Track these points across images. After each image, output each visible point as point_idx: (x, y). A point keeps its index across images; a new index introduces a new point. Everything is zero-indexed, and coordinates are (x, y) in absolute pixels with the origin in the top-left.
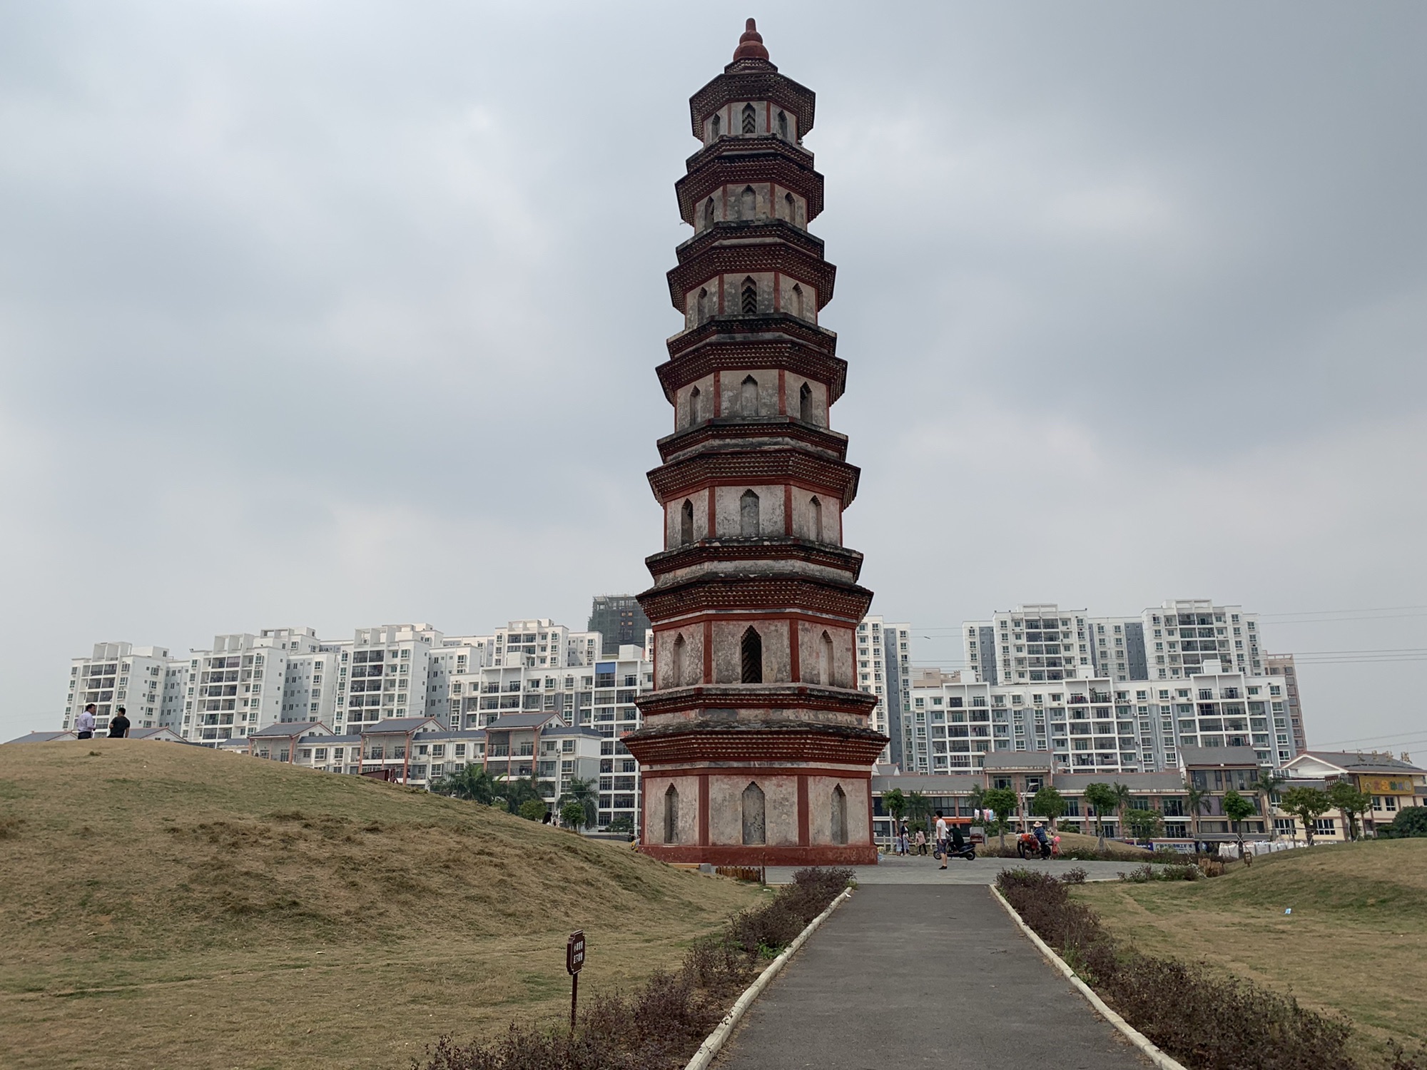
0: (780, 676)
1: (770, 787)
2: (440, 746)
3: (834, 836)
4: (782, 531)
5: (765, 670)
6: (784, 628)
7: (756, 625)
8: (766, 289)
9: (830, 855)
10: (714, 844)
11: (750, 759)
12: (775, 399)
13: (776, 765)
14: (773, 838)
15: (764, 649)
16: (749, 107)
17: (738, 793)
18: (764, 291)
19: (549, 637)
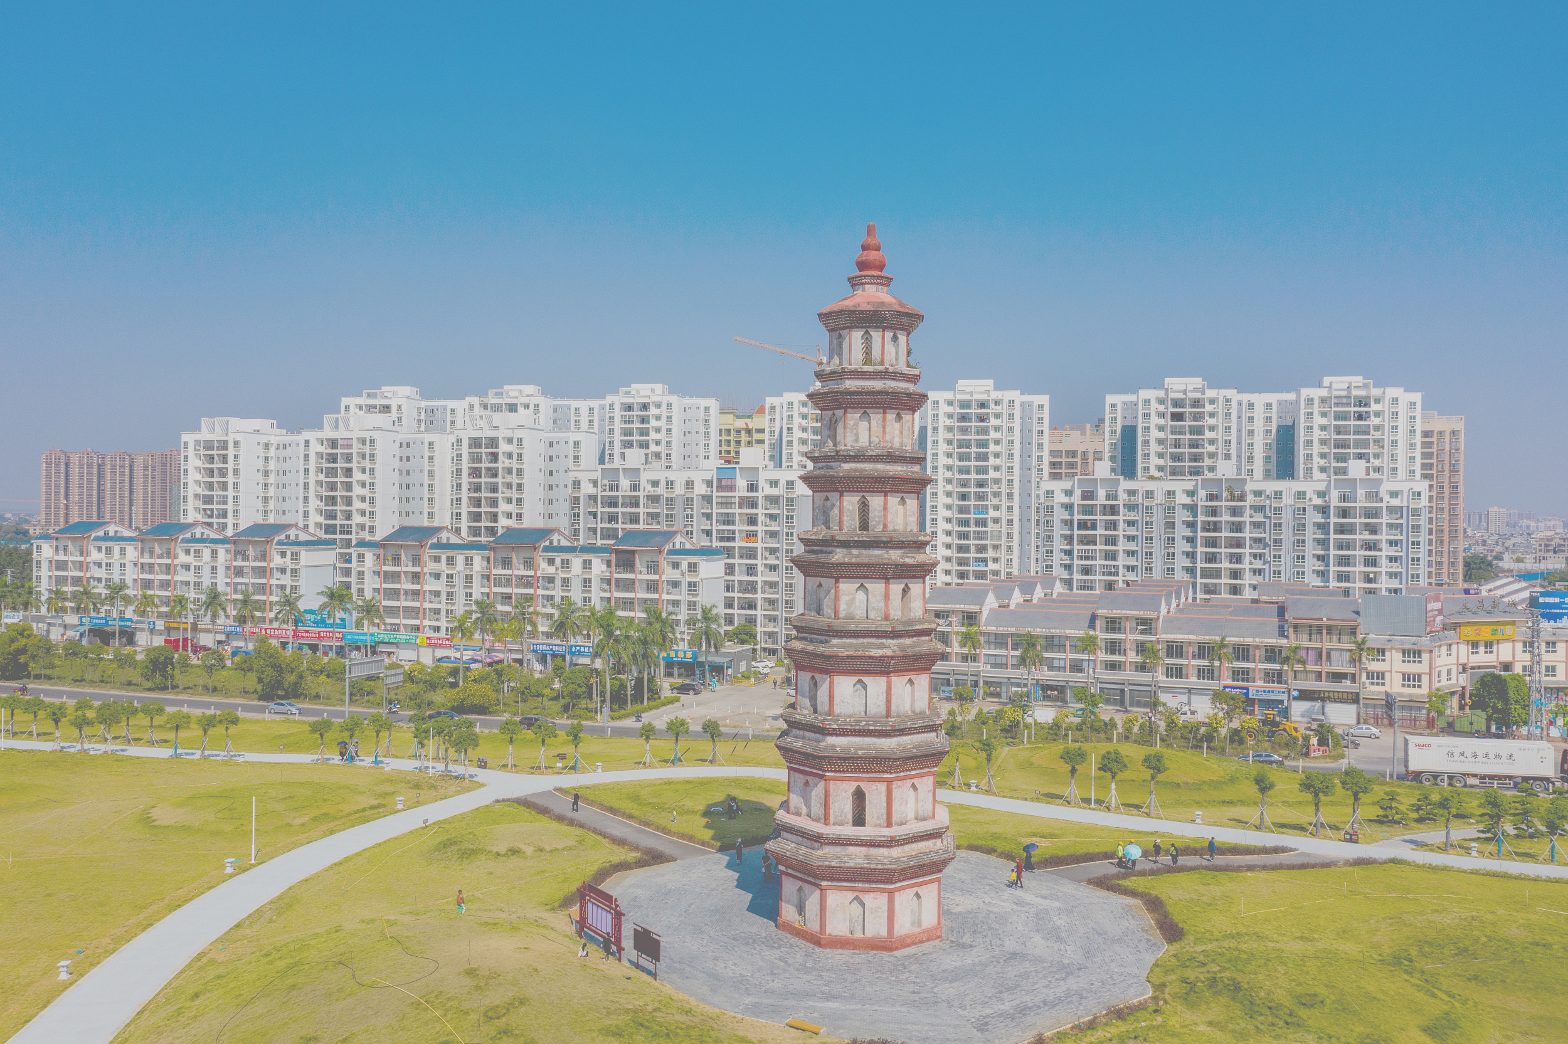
0: (878, 822)
1: (868, 898)
2: (568, 560)
3: (913, 924)
4: (884, 713)
5: (868, 818)
6: (882, 787)
7: (863, 785)
8: (877, 508)
9: (908, 941)
10: (830, 935)
11: (855, 881)
12: (882, 604)
13: (874, 886)
14: (870, 933)
15: (867, 802)
16: (867, 332)
17: (847, 902)
18: (876, 510)
19: (664, 406)
